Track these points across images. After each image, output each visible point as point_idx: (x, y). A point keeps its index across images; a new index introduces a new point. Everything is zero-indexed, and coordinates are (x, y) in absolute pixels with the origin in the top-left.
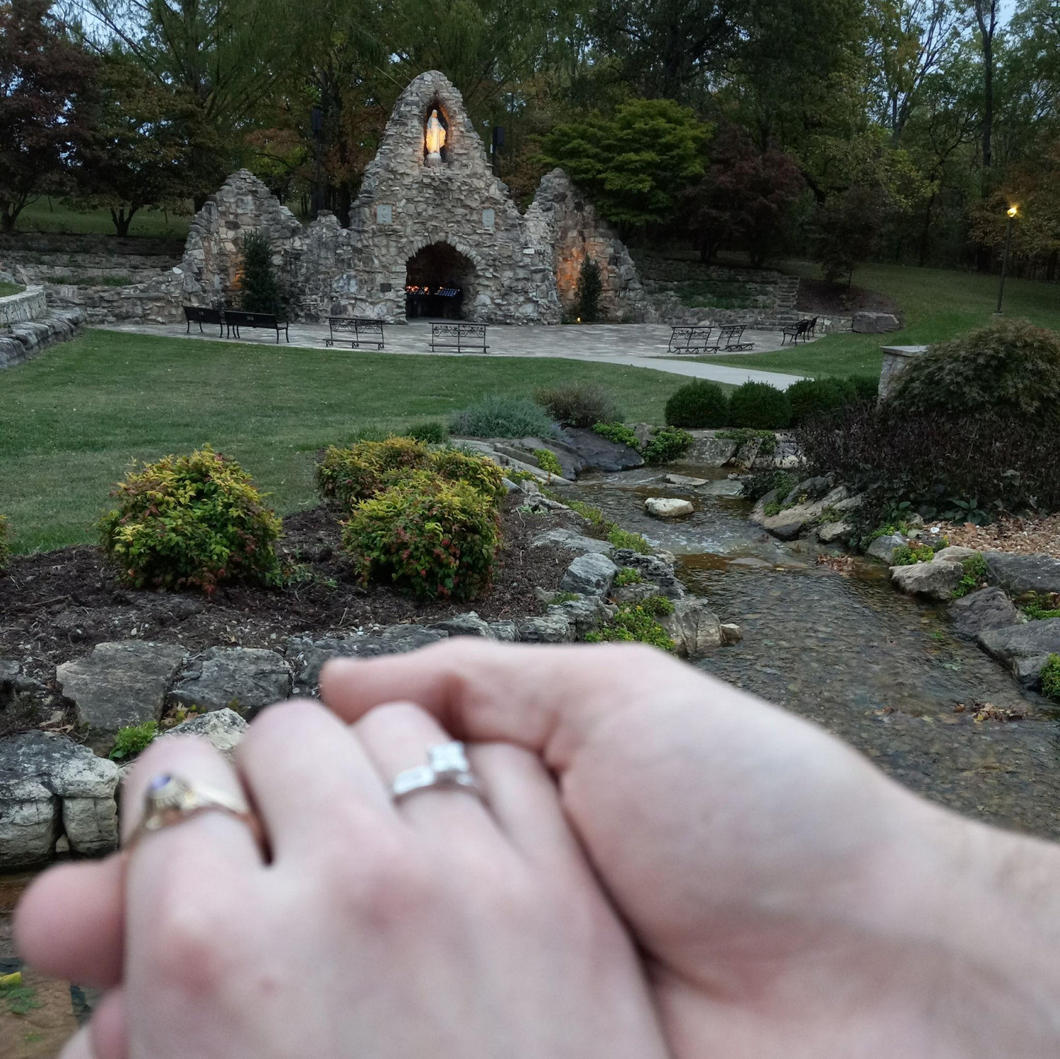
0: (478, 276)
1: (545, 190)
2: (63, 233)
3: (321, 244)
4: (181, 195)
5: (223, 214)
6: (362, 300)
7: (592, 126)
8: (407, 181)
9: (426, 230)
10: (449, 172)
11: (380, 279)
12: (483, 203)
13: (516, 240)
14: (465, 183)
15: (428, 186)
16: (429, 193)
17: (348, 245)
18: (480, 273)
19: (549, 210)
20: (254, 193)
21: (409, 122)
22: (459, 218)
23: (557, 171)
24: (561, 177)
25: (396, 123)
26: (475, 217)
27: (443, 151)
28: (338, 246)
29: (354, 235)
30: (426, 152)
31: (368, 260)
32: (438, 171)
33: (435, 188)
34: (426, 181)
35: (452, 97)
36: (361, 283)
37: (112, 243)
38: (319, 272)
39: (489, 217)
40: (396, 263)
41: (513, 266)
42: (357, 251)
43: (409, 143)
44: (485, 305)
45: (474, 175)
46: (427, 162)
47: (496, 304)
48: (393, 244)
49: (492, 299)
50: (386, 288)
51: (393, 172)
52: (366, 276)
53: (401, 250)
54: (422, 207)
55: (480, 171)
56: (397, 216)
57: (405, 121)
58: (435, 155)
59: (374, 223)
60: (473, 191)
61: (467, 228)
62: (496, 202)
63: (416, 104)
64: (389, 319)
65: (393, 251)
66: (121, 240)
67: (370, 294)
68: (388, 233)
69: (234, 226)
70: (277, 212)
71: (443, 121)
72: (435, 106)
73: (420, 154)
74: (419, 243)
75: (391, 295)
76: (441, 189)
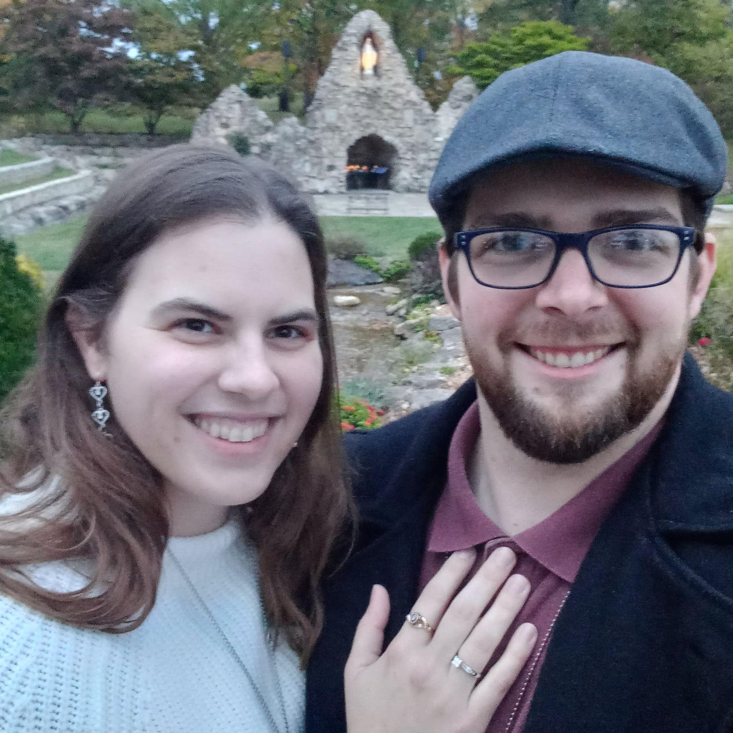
0: (401, 158)
1: (456, 93)
2: (111, 133)
3: (286, 138)
4: (190, 105)
5: (218, 117)
6: (314, 177)
7: (494, 43)
8: (347, 91)
9: (362, 126)
10: (378, 84)
11: (327, 162)
12: (405, 104)
13: (429, 131)
14: (391, 91)
15: (363, 94)
16: (364, 99)
17: (305, 138)
18: (402, 156)
19: (458, 107)
20: (240, 102)
21: (349, 48)
22: (386, 117)
23: (467, 78)
24: (469, 83)
25: (340, 49)
26: (398, 115)
27: (376, 68)
28: (297, 139)
29: (309, 131)
30: (362, 69)
31: (318, 149)
32: (371, 83)
33: (369, 96)
34: (362, 90)
35: (383, 28)
36: (314, 165)
37: (143, 139)
38: (283, 158)
39: (409, 116)
40: (339, 150)
41: (427, 150)
42: (311, 142)
43: (349, 64)
44: (405, 179)
45: (397, 85)
46: (362, 76)
47: (413, 178)
48: (337, 137)
49: (411, 174)
50: (331, 168)
51: (337, 85)
52: (316, 160)
53: (342, 141)
54: (358, 109)
55: (402, 81)
56: (340, 117)
57: (347, 47)
58: (369, 71)
59: (324, 122)
60: (397, 96)
61: (392, 123)
62: (414, 104)
63: (354, 35)
64: (333, 190)
65: (337, 141)
66: (150, 137)
67: (320, 174)
68: (333, 128)
69: (225, 126)
70: (255, 116)
71: (375, 46)
72: (369, 35)
73: (358, 71)
74: (357, 135)
75: (334, 173)
76: (373, 96)
